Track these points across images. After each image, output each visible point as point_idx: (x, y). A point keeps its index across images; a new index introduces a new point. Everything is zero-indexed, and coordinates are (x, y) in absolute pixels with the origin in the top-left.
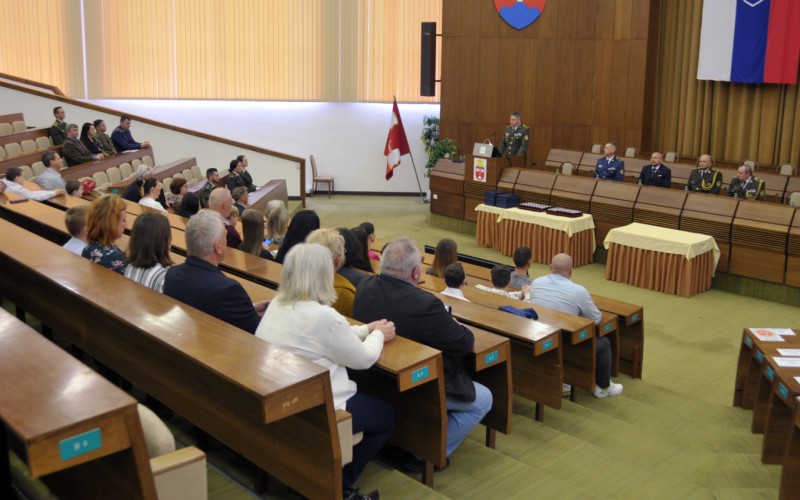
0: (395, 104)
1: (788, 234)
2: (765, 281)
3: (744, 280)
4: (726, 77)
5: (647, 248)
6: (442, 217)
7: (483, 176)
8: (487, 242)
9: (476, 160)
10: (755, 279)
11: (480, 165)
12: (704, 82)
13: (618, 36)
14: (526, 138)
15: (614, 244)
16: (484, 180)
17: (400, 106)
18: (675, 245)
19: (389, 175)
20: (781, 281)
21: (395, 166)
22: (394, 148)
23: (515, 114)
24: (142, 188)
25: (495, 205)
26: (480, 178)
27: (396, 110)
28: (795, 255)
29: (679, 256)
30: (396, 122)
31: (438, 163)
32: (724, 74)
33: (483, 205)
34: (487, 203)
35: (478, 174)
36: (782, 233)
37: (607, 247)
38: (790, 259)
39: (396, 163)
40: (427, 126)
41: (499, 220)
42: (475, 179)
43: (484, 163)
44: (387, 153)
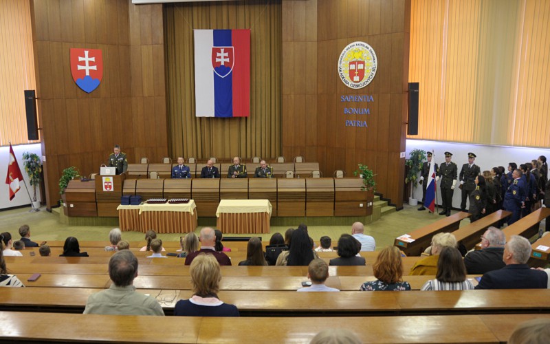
0: (11, 146)
1: (306, 192)
2: (296, 217)
3: (285, 219)
4: (213, 115)
5: (242, 212)
6: (79, 218)
7: (110, 187)
8: (128, 227)
9: (104, 178)
10: (291, 217)
11: (108, 181)
12: (200, 118)
13: (146, 95)
14: (126, 160)
15: (222, 213)
16: (112, 190)
17: (13, 147)
18: (259, 207)
19: (12, 196)
20: (304, 215)
21: (18, 190)
22: (14, 178)
23: (117, 147)
24: (3, 242)
25: (129, 204)
26: (108, 189)
27: (11, 151)
28: (309, 202)
29: (262, 213)
30: (13, 160)
31: (69, 184)
32: (211, 113)
33: (120, 205)
34: (123, 203)
35: (106, 187)
36: (303, 192)
37: (218, 216)
38: (307, 203)
39: (18, 188)
40: (26, 160)
41: (140, 213)
42: (104, 190)
43: (111, 179)
44: (8, 181)
